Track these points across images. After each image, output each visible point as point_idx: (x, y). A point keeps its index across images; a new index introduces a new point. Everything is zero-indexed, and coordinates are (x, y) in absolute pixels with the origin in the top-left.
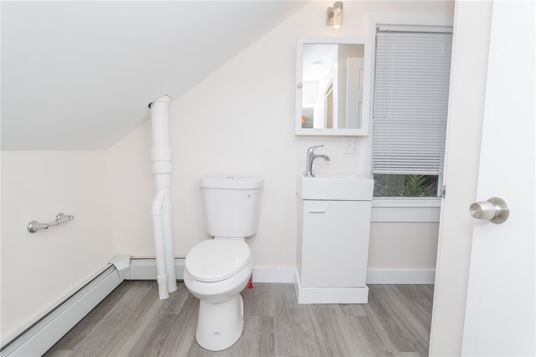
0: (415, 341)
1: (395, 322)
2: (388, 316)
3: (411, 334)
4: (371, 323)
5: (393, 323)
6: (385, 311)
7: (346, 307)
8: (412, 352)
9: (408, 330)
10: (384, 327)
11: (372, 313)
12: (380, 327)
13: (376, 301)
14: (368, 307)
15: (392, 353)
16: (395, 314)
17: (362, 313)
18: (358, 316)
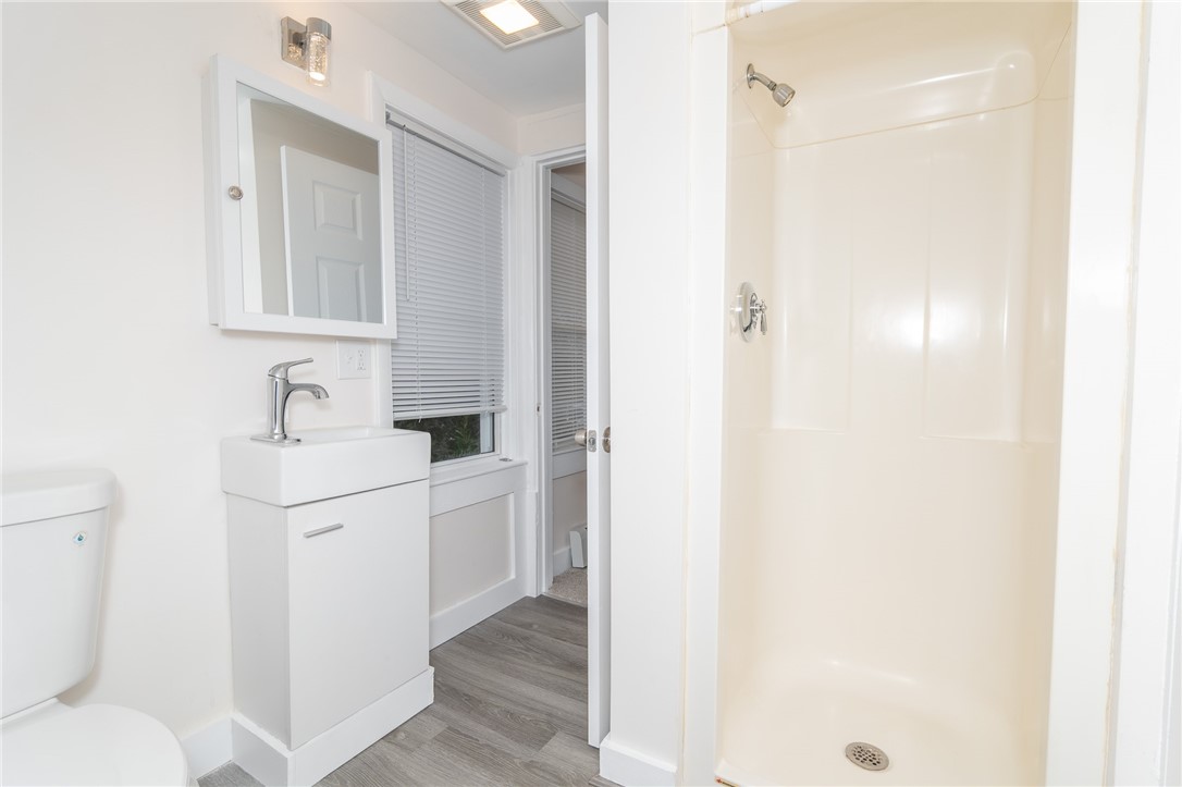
0: (544, 716)
1: (497, 707)
2: (480, 702)
3: (532, 709)
4: (465, 735)
5: (496, 711)
6: (470, 698)
7: (402, 735)
8: (554, 737)
9: (524, 706)
10: (490, 727)
11: (453, 715)
12: (484, 732)
13: (444, 689)
14: (438, 707)
15: (532, 761)
16: (487, 692)
17: (437, 728)
18: (435, 738)
